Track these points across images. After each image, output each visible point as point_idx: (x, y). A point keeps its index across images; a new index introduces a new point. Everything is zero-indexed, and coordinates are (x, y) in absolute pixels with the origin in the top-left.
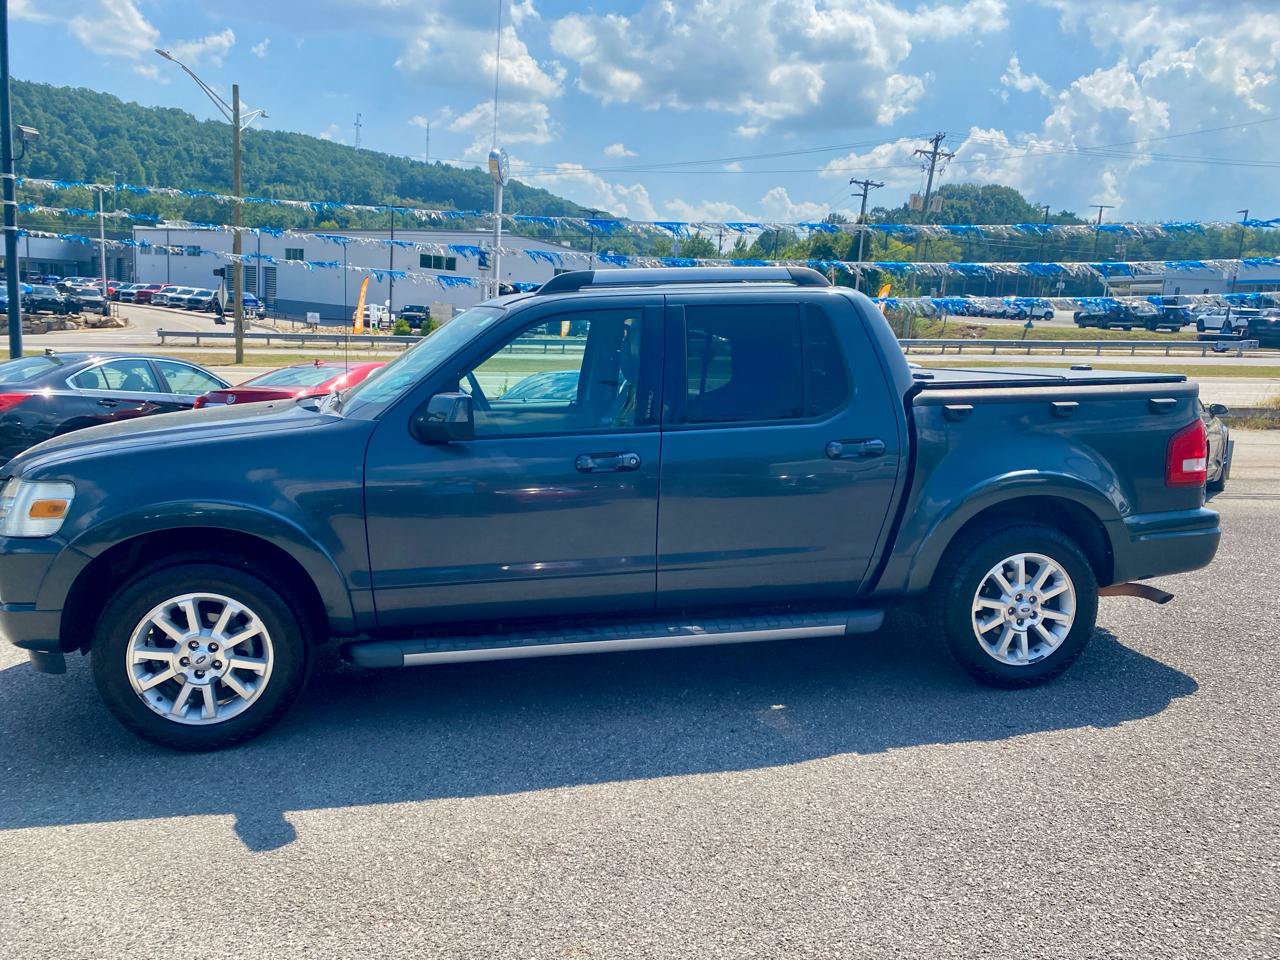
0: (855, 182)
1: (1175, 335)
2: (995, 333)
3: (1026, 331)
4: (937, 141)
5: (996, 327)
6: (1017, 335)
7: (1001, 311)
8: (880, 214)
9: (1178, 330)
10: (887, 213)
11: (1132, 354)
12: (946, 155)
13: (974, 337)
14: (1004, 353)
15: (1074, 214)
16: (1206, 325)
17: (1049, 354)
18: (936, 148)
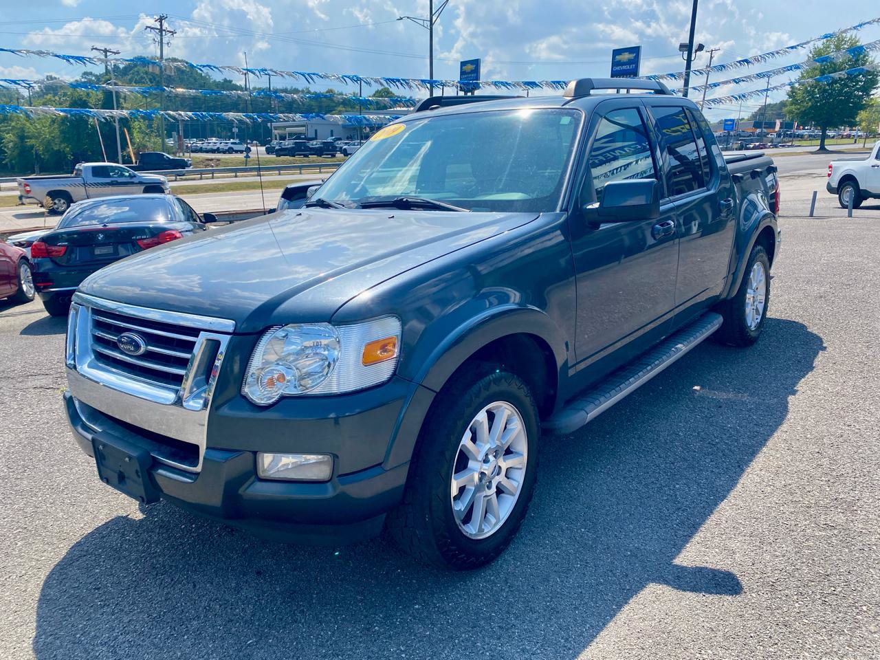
0: (96, 49)
1: (334, 159)
2: (226, 163)
3: (246, 161)
4: (161, 19)
5: (227, 159)
6: (242, 163)
7: (215, 148)
8: (90, 77)
9: (335, 156)
10: (96, 76)
11: (320, 172)
12: (170, 32)
13: (213, 166)
14: (242, 176)
15: (232, 81)
16: (348, 152)
17: (271, 175)
18: (161, 25)
